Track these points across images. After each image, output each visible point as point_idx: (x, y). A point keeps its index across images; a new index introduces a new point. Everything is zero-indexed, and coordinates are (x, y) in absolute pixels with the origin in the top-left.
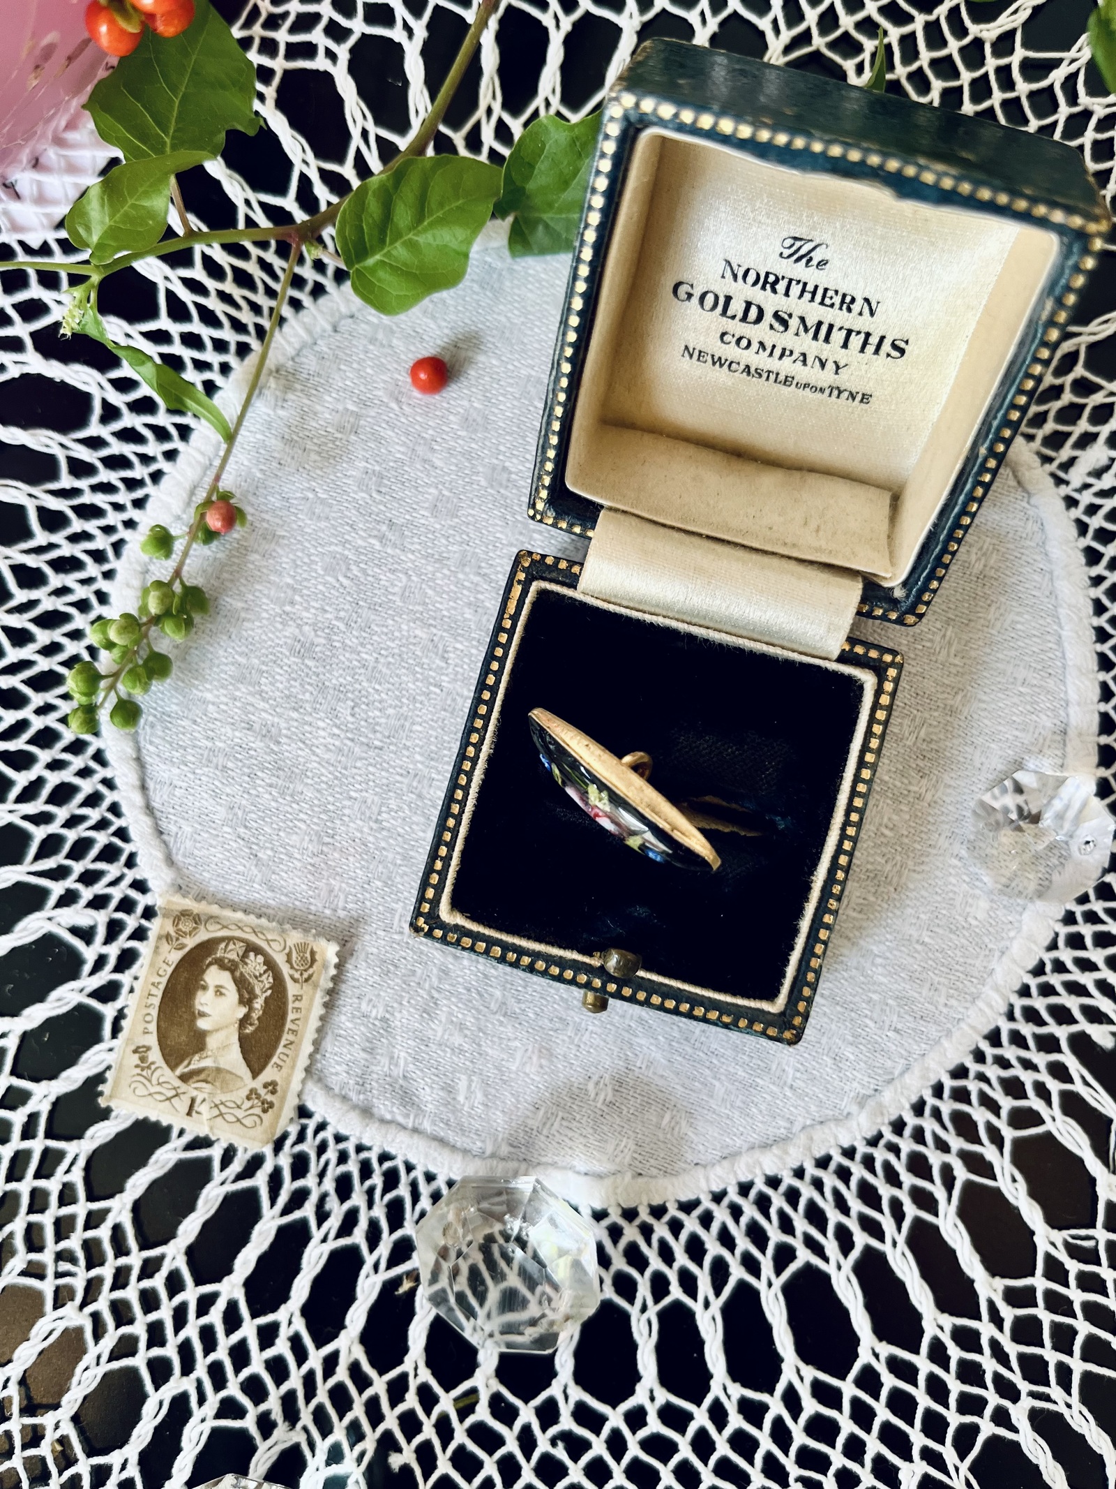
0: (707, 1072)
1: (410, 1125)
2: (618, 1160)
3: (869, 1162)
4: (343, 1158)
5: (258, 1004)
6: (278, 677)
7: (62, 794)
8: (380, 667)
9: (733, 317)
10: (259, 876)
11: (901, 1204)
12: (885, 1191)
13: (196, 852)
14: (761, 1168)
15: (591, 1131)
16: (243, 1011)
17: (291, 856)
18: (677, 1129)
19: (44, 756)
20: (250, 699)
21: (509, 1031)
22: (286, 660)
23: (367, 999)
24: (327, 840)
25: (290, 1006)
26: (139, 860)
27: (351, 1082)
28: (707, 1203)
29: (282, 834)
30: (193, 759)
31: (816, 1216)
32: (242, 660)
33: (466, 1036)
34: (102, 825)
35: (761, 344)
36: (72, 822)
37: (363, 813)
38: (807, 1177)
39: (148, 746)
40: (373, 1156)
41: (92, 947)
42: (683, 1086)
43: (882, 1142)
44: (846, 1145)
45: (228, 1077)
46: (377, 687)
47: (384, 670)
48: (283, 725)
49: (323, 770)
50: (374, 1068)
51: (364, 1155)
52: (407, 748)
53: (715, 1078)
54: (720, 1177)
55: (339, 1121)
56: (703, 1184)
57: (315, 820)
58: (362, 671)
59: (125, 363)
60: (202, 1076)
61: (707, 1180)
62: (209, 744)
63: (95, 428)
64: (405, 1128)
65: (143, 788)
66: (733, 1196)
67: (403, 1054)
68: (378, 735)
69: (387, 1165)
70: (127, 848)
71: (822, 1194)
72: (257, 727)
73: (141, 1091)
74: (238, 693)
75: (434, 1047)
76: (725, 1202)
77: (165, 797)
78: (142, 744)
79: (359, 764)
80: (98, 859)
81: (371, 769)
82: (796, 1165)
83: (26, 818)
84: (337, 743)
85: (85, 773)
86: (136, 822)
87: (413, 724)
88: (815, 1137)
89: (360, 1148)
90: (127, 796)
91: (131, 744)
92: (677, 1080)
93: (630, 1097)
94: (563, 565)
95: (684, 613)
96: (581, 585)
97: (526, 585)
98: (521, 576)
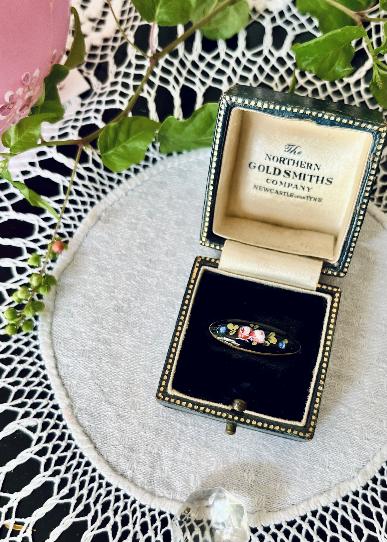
0: (293, 465)
1: (171, 498)
2: (260, 505)
3: (365, 497)
4: (143, 515)
6: (109, 320)
7: (24, 373)
8: (149, 313)
9: (270, 173)
10: (104, 399)
11: (381, 515)
12: (374, 510)
13: (78, 391)
14: (320, 503)
15: (247, 494)
17: (117, 390)
18: (283, 490)
19: (17, 358)
20: (99, 329)
21: (209, 454)
22: (112, 314)
23: (150, 445)
24: (131, 382)
26: (55, 397)
27: (145, 481)
28: (299, 521)
29: (113, 381)
30: (76, 355)
31: (345, 523)
32: (95, 315)
33: (192, 458)
34: (40, 384)
35: (281, 183)
36: (28, 384)
37: (145, 370)
38: (340, 506)
39: (58, 351)
40: (156, 513)
41: (36, 434)
42: (283, 471)
43: (369, 488)
44: (354, 491)
46: (148, 321)
47: (151, 314)
48: (112, 338)
49: (129, 355)
50: (155, 475)
51: (152, 513)
52: (161, 343)
53: (296, 467)
54: (303, 509)
55: (141, 499)
56: (296, 513)
57: (126, 374)
58: (142, 315)
59: (47, 212)
61: (298, 510)
62: (83, 348)
63: (36, 235)
64: (169, 499)
65: (57, 368)
66: (310, 517)
67: (166, 468)
68: (150, 339)
69: (162, 516)
70: (50, 392)
71: (347, 513)
72: (101, 340)
74: (94, 328)
75: (179, 463)
76: (307, 520)
77: (65, 371)
78: (56, 351)
79: (142, 351)
80: (39, 397)
81: (148, 352)
82: (334, 501)
83: (9, 384)
84: (134, 344)
85: (33, 364)
86: (54, 381)
87: (163, 333)
88: (341, 488)
89: (150, 510)
90: (50, 371)
91: (52, 351)
92: (281, 469)
93: (262, 478)
94: (213, 260)
95: (258, 275)
96: (220, 266)
97: (199, 268)
98: (198, 265)
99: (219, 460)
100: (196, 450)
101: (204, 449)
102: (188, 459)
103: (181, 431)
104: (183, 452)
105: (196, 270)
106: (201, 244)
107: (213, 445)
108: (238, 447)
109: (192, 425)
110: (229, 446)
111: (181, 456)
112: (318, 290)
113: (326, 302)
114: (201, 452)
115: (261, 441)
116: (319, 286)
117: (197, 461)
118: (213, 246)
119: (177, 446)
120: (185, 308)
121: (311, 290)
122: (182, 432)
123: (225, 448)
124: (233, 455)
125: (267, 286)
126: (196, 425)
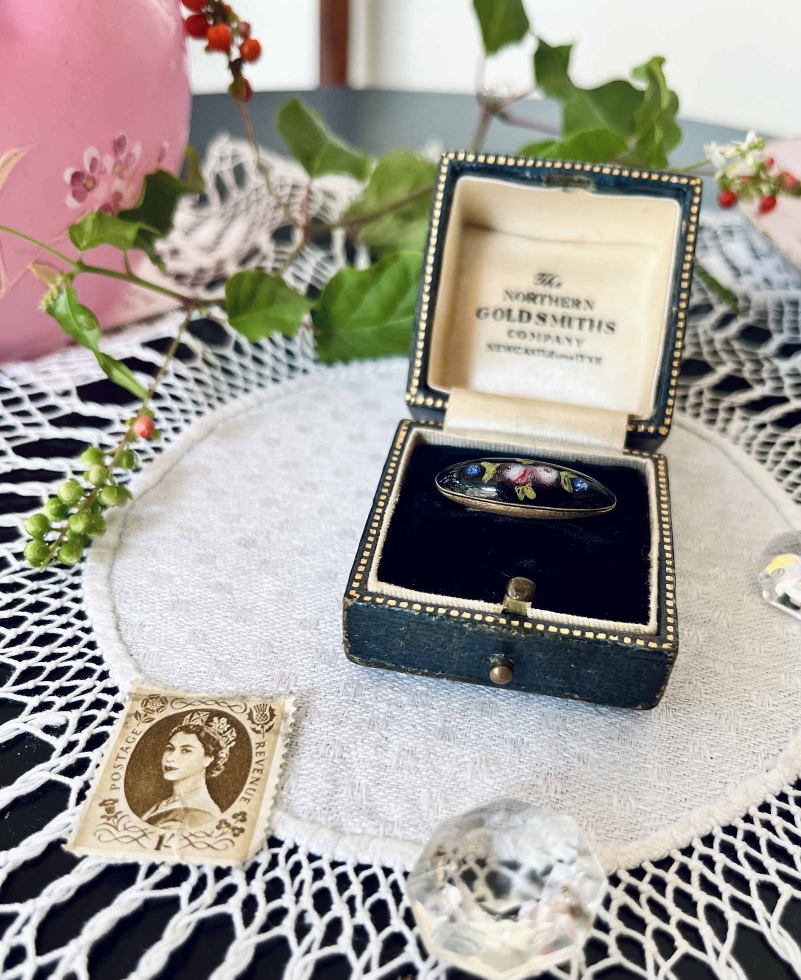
1: (381, 834)
4: (318, 874)
5: (224, 754)
7: (47, 639)
13: (162, 663)
14: (715, 820)
16: (210, 760)
19: (33, 618)
20: (208, 571)
21: (456, 751)
24: (276, 644)
25: (254, 751)
26: (110, 674)
34: (79, 656)
36: (51, 657)
41: (62, 738)
44: (777, 793)
45: (196, 814)
48: (235, 583)
50: (338, 796)
51: (340, 869)
54: (682, 834)
55: (310, 841)
56: (669, 842)
59: (117, 425)
60: (171, 817)
61: (672, 838)
62: (175, 599)
64: (376, 836)
65: (118, 629)
66: (700, 848)
67: (363, 781)
68: (312, 583)
70: (101, 668)
71: (776, 833)
72: (213, 586)
73: (106, 836)
74: (198, 569)
75: (391, 771)
76: (696, 854)
77: (135, 633)
78: (118, 603)
81: (308, 601)
82: (742, 812)
83: (13, 657)
84: (279, 589)
85: (66, 626)
86: (110, 651)
90: (103, 635)
91: (108, 603)
94: (432, 423)
96: (446, 426)
97: (408, 431)
98: (404, 428)
99: (478, 760)
100: (427, 745)
101: (443, 742)
103: (389, 717)
104: (396, 750)
105: (403, 434)
107: (460, 736)
110: (495, 736)
113: (647, 469)
114: (437, 748)
116: (627, 451)
118: (431, 398)
119: (384, 741)
122: (392, 718)
123: (487, 740)
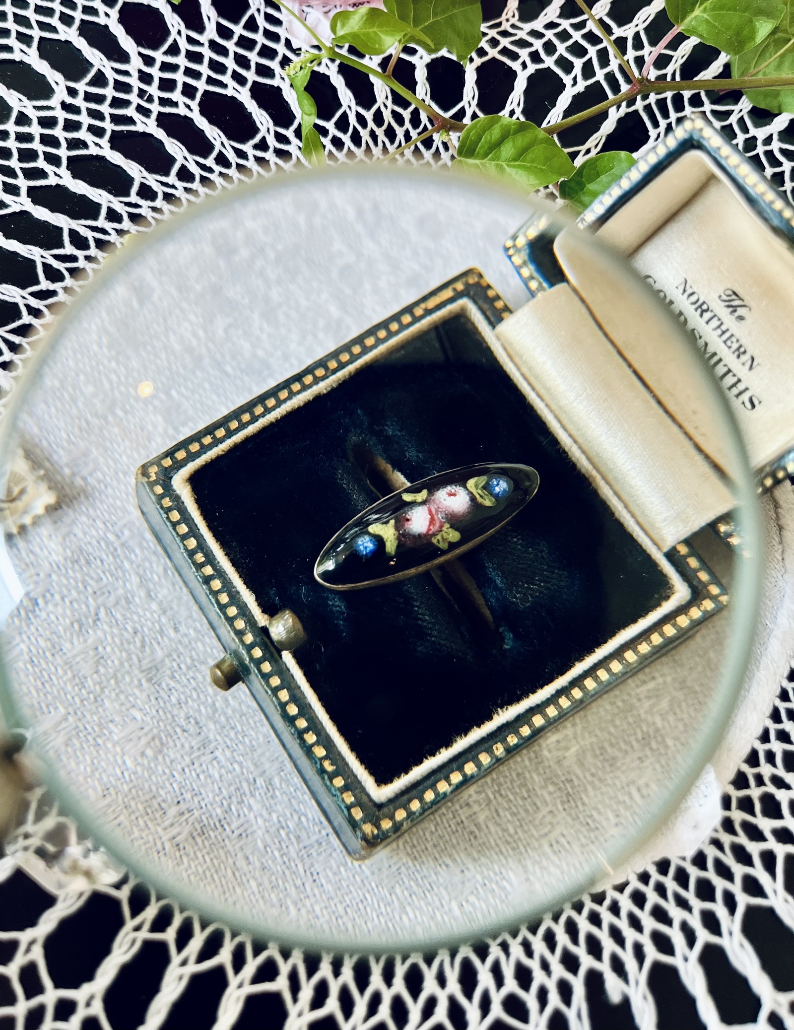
21: (140, 698)
33: (98, 672)
75: (58, 661)
92: (257, 874)
93: (199, 855)
94: (499, 304)
95: (565, 412)
96: (501, 327)
97: (458, 295)
98: (460, 286)
99: (146, 729)
100: (122, 664)
101: (140, 676)
102: (86, 669)
103: (127, 599)
104: (90, 641)
105: (448, 293)
106: (507, 249)
107: (164, 685)
108: (211, 737)
109: (160, 604)
110: (195, 719)
111: (78, 647)
112: (672, 556)
113: (667, 598)
114: (128, 679)
115: (271, 769)
116: (683, 550)
117: (102, 689)
118: (526, 272)
119: (90, 621)
120: (357, 349)
121: (655, 544)
122: (128, 602)
123: (182, 715)
124: (187, 746)
125: (565, 452)
126: (169, 613)
